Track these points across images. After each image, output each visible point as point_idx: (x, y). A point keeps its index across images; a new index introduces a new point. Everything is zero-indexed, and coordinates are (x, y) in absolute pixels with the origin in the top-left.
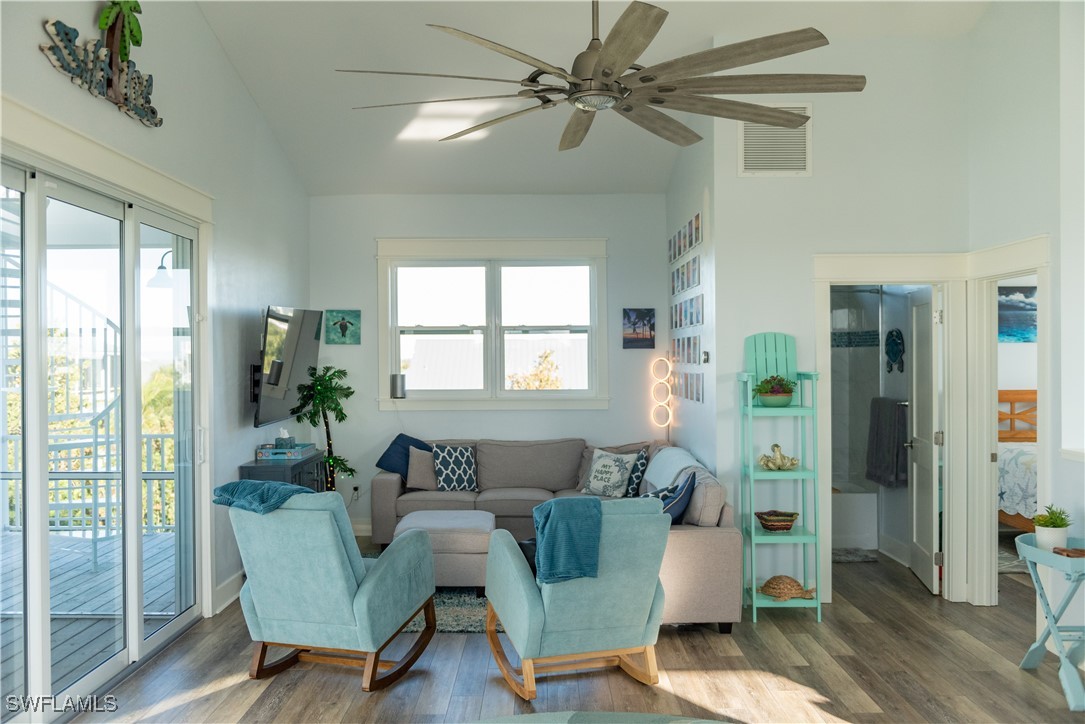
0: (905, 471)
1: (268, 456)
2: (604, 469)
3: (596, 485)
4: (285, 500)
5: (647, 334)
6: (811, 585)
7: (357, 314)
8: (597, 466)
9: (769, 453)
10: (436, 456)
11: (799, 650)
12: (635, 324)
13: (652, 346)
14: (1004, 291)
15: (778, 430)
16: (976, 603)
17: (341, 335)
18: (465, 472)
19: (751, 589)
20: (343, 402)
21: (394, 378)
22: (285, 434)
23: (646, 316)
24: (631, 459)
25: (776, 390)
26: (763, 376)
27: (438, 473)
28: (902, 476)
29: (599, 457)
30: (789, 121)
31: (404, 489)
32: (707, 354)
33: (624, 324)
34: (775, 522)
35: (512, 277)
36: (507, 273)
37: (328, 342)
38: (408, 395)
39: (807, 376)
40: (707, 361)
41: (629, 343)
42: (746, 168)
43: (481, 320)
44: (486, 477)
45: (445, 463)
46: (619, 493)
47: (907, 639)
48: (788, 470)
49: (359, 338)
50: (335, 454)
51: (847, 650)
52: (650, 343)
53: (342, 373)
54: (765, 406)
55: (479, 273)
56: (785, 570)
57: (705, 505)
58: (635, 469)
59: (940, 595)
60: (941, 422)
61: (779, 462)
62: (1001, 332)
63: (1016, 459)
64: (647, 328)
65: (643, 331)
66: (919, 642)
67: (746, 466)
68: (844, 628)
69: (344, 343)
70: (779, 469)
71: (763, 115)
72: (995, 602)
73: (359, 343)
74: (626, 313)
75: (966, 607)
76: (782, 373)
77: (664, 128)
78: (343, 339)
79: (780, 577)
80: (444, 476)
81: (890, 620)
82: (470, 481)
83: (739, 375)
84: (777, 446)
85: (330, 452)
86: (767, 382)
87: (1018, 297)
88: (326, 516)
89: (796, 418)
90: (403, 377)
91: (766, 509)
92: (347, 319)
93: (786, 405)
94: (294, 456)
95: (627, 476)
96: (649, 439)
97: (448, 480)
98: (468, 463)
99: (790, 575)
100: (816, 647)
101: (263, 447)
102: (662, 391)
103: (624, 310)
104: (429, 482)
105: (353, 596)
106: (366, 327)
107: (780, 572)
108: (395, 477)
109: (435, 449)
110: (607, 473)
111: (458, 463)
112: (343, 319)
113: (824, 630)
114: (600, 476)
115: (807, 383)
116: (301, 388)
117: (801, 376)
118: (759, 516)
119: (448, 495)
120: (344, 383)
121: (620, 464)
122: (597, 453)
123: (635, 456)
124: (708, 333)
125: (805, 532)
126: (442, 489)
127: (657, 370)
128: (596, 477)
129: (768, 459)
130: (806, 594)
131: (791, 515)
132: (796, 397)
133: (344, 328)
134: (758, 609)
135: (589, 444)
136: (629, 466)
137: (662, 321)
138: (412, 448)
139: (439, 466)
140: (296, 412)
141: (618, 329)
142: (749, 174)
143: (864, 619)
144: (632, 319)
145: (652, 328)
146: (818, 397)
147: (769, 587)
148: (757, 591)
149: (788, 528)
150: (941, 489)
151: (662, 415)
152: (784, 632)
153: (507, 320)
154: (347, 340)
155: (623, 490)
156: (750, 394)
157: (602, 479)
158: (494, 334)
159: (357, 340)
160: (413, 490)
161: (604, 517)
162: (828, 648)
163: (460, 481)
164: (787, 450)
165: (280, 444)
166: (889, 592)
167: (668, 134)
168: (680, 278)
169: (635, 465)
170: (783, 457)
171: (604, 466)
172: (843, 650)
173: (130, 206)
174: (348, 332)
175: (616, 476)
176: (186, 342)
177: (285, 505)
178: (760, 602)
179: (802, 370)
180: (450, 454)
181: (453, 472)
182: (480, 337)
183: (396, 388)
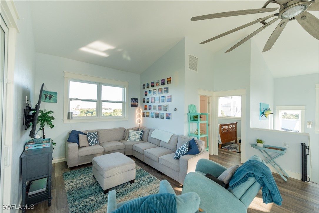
1: (32, 148)
2: (134, 135)
3: (132, 139)
7: (56, 93)
8: (131, 134)
9: (196, 131)
10: (88, 136)
12: (134, 102)
17: (49, 99)
18: (96, 139)
21: (69, 114)
23: (136, 100)
27: (89, 141)
29: (132, 132)
31: (79, 147)
32: (176, 109)
33: (132, 101)
38: (73, 118)
41: (132, 106)
43: (95, 98)
44: (101, 140)
45: (91, 138)
46: (138, 140)
49: (56, 101)
52: (136, 106)
53: (51, 112)
58: (141, 134)
60: (209, 123)
64: (136, 103)
65: (135, 103)
69: (50, 102)
73: (56, 102)
78: (50, 101)
80: (91, 142)
84: (197, 129)
90: (72, 113)
92: (52, 94)
95: (140, 136)
97: (93, 143)
98: (97, 137)
102: (139, 116)
103: (132, 98)
104: (87, 144)
106: (59, 98)
108: (76, 144)
109: (88, 134)
110: (135, 136)
111: (94, 137)
112: (50, 94)
114: (133, 137)
121: (138, 133)
122: (130, 131)
123: (141, 131)
126: (91, 145)
127: (137, 111)
128: (132, 137)
136: (140, 134)
137: (139, 101)
138: (79, 134)
139: (90, 139)
141: (130, 103)
144: (133, 100)
145: (137, 103)
151: (139, 121)
153: (103, 99)
154: (52, 101)
157: (134, 137)
158: (99, 102)
159: (55, 101)
160: (81, 147)
163: (95, 142)
165: (36, 141)
168: (152, 92)
169: (141, 133)
171: (134, 134)
174: (52, 99)
175: (138, 136)
180: (92, 135)
181: (94, 140)
182: (96, 103)
183: (69, 116)
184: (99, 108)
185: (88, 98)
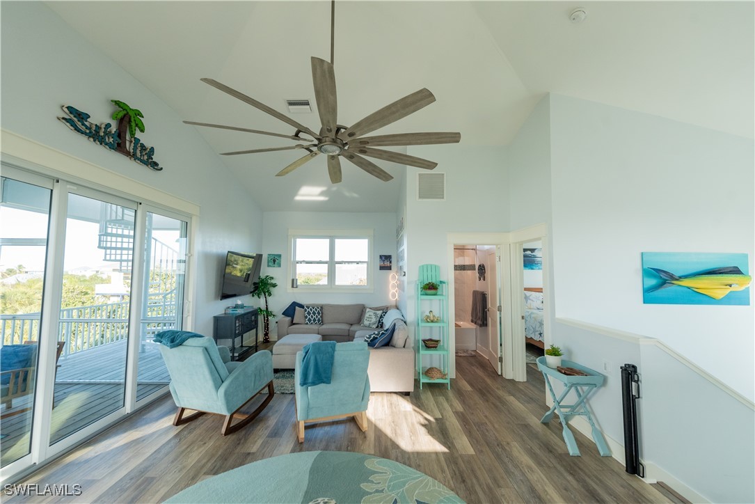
0: (486, 320)
1: (230, 311)
2: (369, 317)
3: (364, 322)
4: (184, 341)
5: (389, 264)
6: (446, 372)
7: (280, 256)
8: (367, 315)
9: (429, 314)
10: (306, 310)
11: (438, 407)
12: (384, 261)
13: (390, 269)
14: (525, 250)
15: (432, 304)
16: (517, 380)
17: (273, 264)
18: (317, 317)
19: (419, 373)
20: (272, 289)
21: (293, 280)
22: (239, 302)
23: (388, 258)
24: (380, 313)
25: (431, 288)
26: (426, 282)
27: (306, 317)
28: (485, 322)
29: (369, 312)
30: (428, 166)
31: (292, 323)
32: (405, 272)
33: (380, 261)
34: (431, 344)
35: (339, 243)
36: (337, 241)
37: (268, 266)
38: (299, 287)
39: (444, 283)
40: (404, 275)
41: (382, 268)
42: (420, 198)
43: (327, 258)
44: (325, 318)
45: (309, 313)
46: (374, 326)
47: (487, 401)
48: (436, 322)
50: (269, 310)
51: (460, 408)
52: (390, 268)
53: (272, 278)
54: (427, 295)
55: (327, 241)
56: (436, 365)
57: (399, 338)
58: (381, 317)
59: (502, 375)
60: (500, 303)
61: (432, 318)
62: (525, 265)
63: (530, 315)
64: (389, 262)
65: (387, 264)
66: (493, 403)
67: (418, 320)
68: (460, 393)
69: (274, 267)
70: (432, 321)
71: (415, 162)
72: (525, 380)
74: (381, 257)
75: (512, 381)
76: (434, 281)
77: (373, 170)
79: (432, 368)
80: (308, 318)
81: (480, 389)
82: (319, 320)
83: (416, 281)
84: (431, 311)
85: (267, 308)
86: (427, 285)
87: (529, 252)
88: (201, 350)
89: (440, 300)
90: (297, 280)
91: (428, 338)
92: (276, 257)
93: (435, 295)
94: (240, 311)
95: (378, 319)
96: (388, 304)
97: (310, 320)
98: (319, 313)
99: (437, 366)
100: (446, 405)
101: (229, 307)
102: (394, 286)
103: (380, 255)
104: (302, 321)
105: (217, 388)
106: (283, 261)
107: (434, 366)
108: (289, 319)
109: (306, 307)
110: (371, 318)
111: (314, 313)
112: (274, 257)
113: (450, 393)
114: (368, 319)
115: (444, 285)
116: (255, 284)
117: (441, 282)
118: (424, 341)
119: (309, 326)
120: (273, 281)
121: (376, 315)
122: (368, 310)
123: (382, 311)
124: (405, 264)
125: (444, 349)
126: (307, 324)
127: (392, 277)
128: (366, 319)
129: (428, 317)
130: (444, 376)
131: (437, 341)
132: (439, 292)
133: (274, 261)
134: (423, 383)
135: (366, 306)
136: (379, 316)
137: (393, 260)
138: (297, 307)
139: (307, 314)
140: (253, 293)
141: (378, 263)
142: (421, 200)
143: (469, 388)
144: (383, 259)
145: (391, 262)
146: (449, 290)
147: (428, 372)
148: (422, 373)
149: (436, 347)
150: (501, 326)
151: (394, 295)
152: (433, 395)
153: (337, 259)
154: (275, 265)
155: (376, 325)
156: (420, 290)
157: (368, 321)
158: (332, 264)
159: (280, 266)
160: (295, 324)
161: (336, 353)
162: (451, 406)
163: (314, 320)
164: (436, 313)
165: (237, 307)
166: (480, 372)
167: (376, 174)
168: (399, 243)
169: (382, 315)
170: (434, 316)
171: (370, 315)
172: (458, 408)
173: (141, 204)
174: (276, 263)
175: (374, 320)
176: (183, 265)
177: (184, 343)
178: (424, 380)
179: (442, 280)
180: (311, 310)
181: (312, 317)
182: (327, 265)
183: (294, 284)
184: (331, 274)
185: (318, 259)
